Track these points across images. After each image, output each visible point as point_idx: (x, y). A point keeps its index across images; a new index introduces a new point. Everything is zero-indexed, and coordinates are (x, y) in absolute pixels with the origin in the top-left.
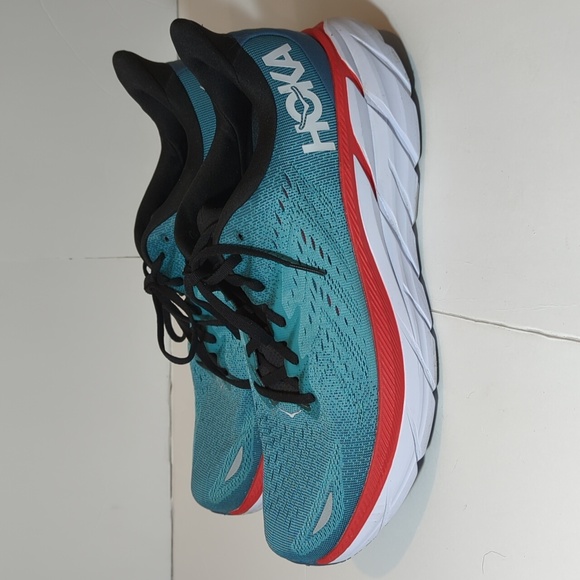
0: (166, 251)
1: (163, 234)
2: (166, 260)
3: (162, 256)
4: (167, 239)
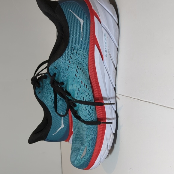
0: (56, 73)
1: (55, 66)
2: (57, 76)
4: (56, 68)
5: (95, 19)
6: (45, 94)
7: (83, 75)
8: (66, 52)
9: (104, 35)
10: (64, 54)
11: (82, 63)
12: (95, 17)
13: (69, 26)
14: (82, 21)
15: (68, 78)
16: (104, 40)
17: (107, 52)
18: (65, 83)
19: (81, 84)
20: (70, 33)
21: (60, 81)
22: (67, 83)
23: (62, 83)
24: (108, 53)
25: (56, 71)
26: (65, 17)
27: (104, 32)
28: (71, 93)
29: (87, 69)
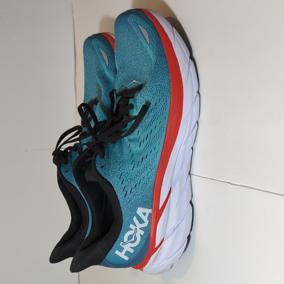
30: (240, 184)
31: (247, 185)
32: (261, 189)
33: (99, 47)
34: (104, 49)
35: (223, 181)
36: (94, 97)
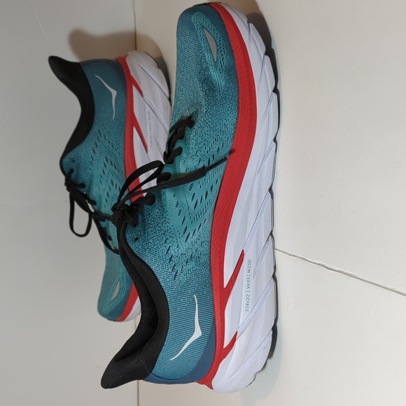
0: (74, 168)
2: (74, 173)
3: (72, 171)
4: (74, 161)
5: (135, 90)
6: (151, 241)
7: (116, 172)
8: (89, 136)
9: (147, 114)
10: (86, 140)
11: (115, 153)
12: (134, 87)
13: (96, 100)
14: (114, 93)
15: (92, 176)
16: (148, 121)
17: (153, 139)
18: (87, 185)
19: (111, 185)
20: (96, 110)
21: (80, 181)
22: (90, 185)
23: (83, 185)
24: (153, 141)
25: (73, 166)
26: (90, 87)
27: (148, 109)
28: (97, 200)
29: (122, 162)
30: (338, 269)
31: (347, 272)
32: (366, 279)
33: (203, 27)
34: (212, 32)
35: (316, 262)
36: (187, 114)
